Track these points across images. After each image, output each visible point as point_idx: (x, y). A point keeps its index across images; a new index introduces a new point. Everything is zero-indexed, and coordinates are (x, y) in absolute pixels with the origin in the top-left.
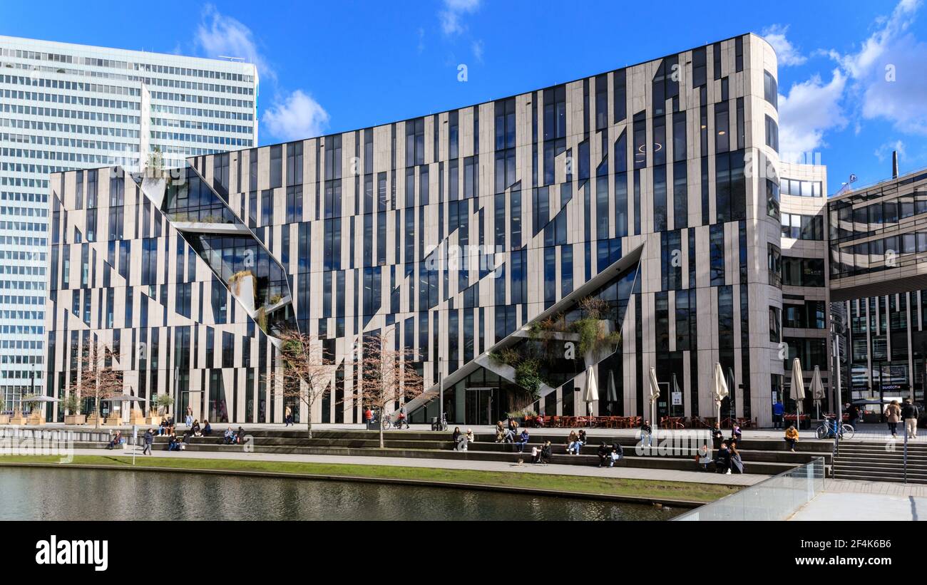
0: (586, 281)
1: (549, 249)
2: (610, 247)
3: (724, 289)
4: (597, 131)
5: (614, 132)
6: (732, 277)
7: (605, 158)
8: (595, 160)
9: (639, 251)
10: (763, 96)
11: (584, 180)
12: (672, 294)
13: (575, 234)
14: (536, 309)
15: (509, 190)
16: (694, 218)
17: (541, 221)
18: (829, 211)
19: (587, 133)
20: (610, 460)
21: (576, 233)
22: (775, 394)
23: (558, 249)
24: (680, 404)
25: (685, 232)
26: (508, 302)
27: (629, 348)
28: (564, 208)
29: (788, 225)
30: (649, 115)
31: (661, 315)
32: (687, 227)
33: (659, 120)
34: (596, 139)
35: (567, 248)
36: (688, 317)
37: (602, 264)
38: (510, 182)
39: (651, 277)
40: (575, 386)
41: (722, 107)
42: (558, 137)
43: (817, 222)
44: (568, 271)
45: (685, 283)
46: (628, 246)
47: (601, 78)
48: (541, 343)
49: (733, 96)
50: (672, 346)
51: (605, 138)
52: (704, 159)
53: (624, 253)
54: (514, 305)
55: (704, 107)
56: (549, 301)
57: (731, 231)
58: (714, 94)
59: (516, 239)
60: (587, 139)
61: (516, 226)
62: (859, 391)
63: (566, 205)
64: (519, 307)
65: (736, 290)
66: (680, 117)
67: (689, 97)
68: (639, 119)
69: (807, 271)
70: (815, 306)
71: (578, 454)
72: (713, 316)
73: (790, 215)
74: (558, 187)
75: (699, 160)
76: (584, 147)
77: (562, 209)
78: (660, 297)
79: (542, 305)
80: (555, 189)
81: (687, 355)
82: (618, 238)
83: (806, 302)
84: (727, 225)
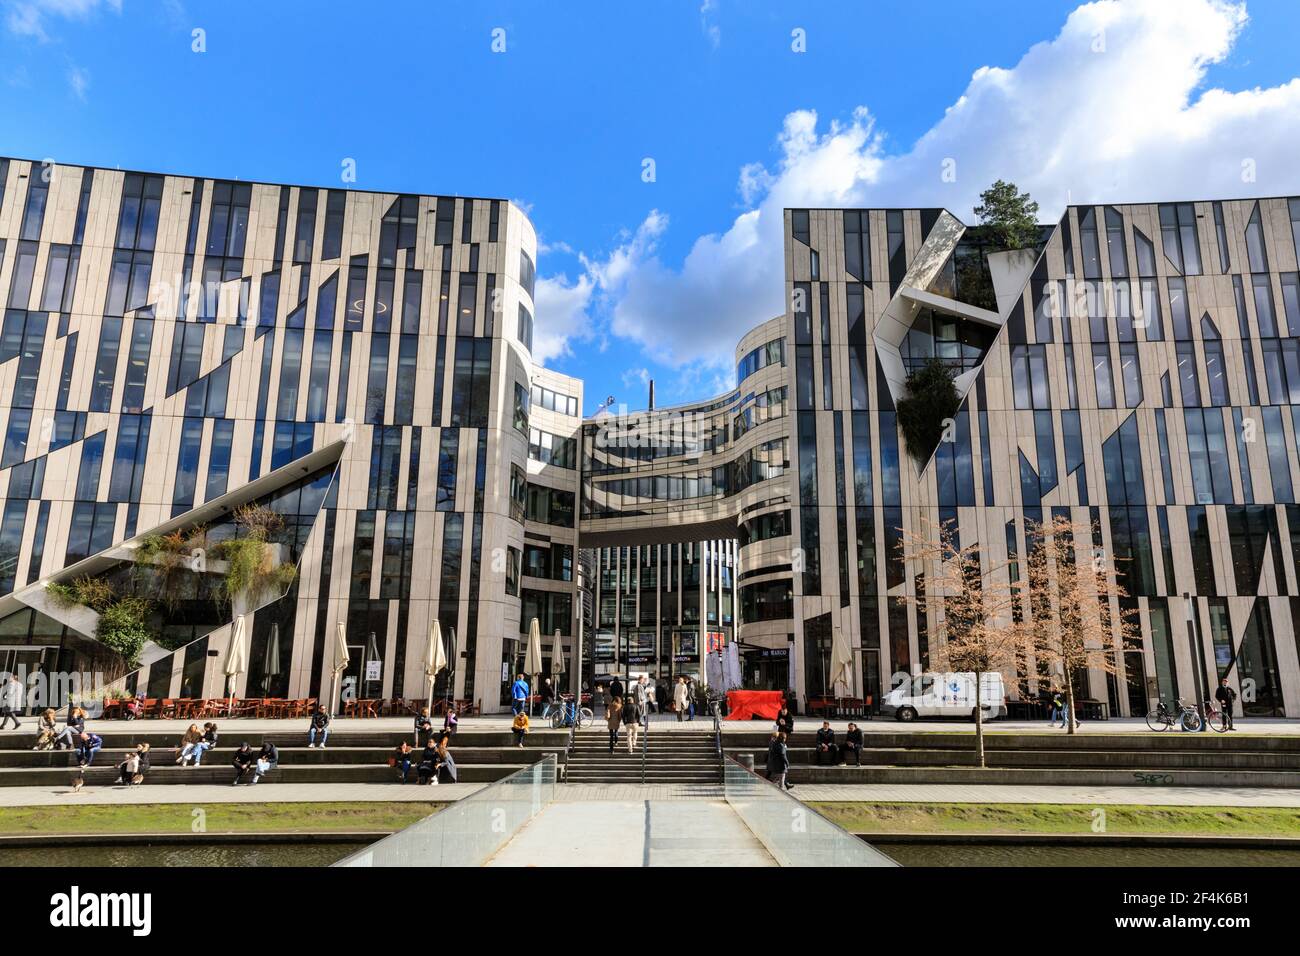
0: (251, 479)
1: (192, 420)
2: (295, 436)
3: (453, 517)
4: (295, 263)
5: (321, 271)
6: (464, 502)
7: (303, 304)
8: (287, 303)
9: (340, 446)
10: (518, 279)
11: (266, 328)
12: (381, 515)
13: (240, 403)
14: (155, 514)
15: (131, 315)
16: (422, 414)
17: (182, 375)
18: (583, 436)
19: (278, 261)
20: (253, 772)
21: (242, 404)
22: (506, 665)
23: (209, 423)
24: (378, 679)
25: (407, 431)
26: (103, 496)
27: (308, 592)
28: (227, 362)
29: (538, 444)
30: (373, 262)
31: (363, 544)
32: (411, 425)
33: (386, 273)
34: (290, 275)
35: (224, 424)
36: (400, 550)
37: (279, 459)
38: (136, 301)
39: (353, 487)
40: (210, 648)
41: (469, 278)
42: (231, 255)
43: (570, 447)
44: (221, 460)
45: (402, 503)
46: (324, 437)
47: (309, 193)
48: (157, 573)
49: (483, 269)
50: (375, 592)
51: (305, 277)
52: (442, 339)
53: (317, 447)
54: (112, 503)
55: (446, 273)
56: (181, 504)
57: (468, 438)
58: (461, 260)
59: (134, 395)
60: (277, 270)
61: (137, 374)
62: (606, 663)
63: (231, 359)
64: (123, 509)
65: (469, 519)
66: (414, 277)
67: (428, 254)
68: (359, 264)
69: (556, 505)
70: (562, 551)
71: (197, 765)
72: (436, 552)
73: (541, 432)
74: (221, 330)
75: (435, 339)
76: (272, 281)
77: (223, 364)
78: (364, 517)
79: (167, 510)
80: (215, 330)
81: (394, 606)
82: (310, 423)
83: (552, 544)
84: (463, 431)
